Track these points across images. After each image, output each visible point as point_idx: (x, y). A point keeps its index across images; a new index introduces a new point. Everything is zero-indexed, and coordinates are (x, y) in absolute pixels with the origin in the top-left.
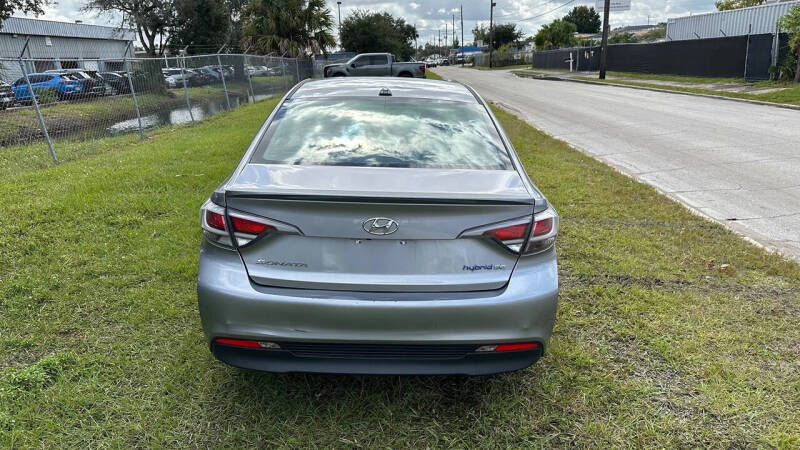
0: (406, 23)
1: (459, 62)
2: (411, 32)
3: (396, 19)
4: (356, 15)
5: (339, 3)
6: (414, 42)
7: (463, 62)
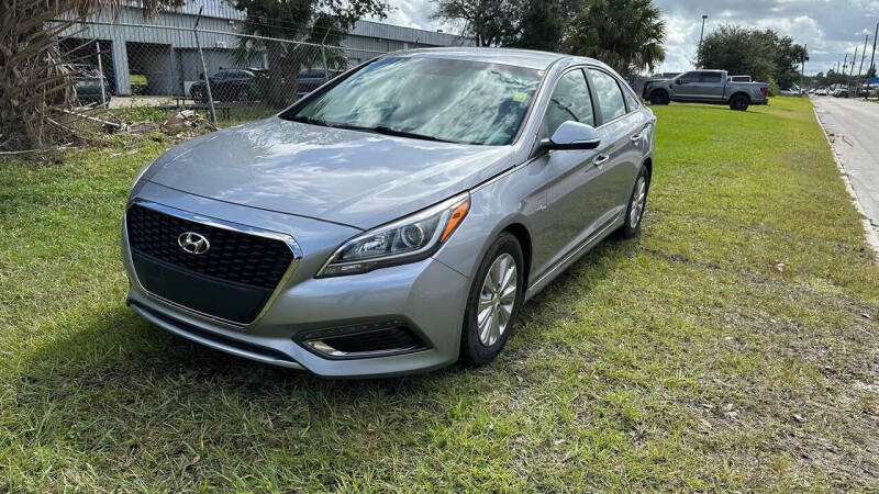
0: (794, 43)
1: (861, 95)
2: (800, 54)
3: (780, 37)
4: (724, 31)
5: (705, 17)
6: (800, 68)
7: (866, 95)
